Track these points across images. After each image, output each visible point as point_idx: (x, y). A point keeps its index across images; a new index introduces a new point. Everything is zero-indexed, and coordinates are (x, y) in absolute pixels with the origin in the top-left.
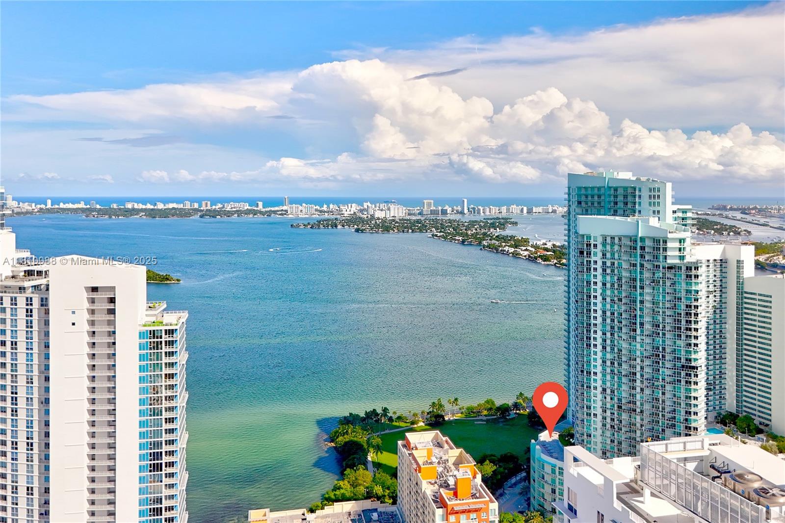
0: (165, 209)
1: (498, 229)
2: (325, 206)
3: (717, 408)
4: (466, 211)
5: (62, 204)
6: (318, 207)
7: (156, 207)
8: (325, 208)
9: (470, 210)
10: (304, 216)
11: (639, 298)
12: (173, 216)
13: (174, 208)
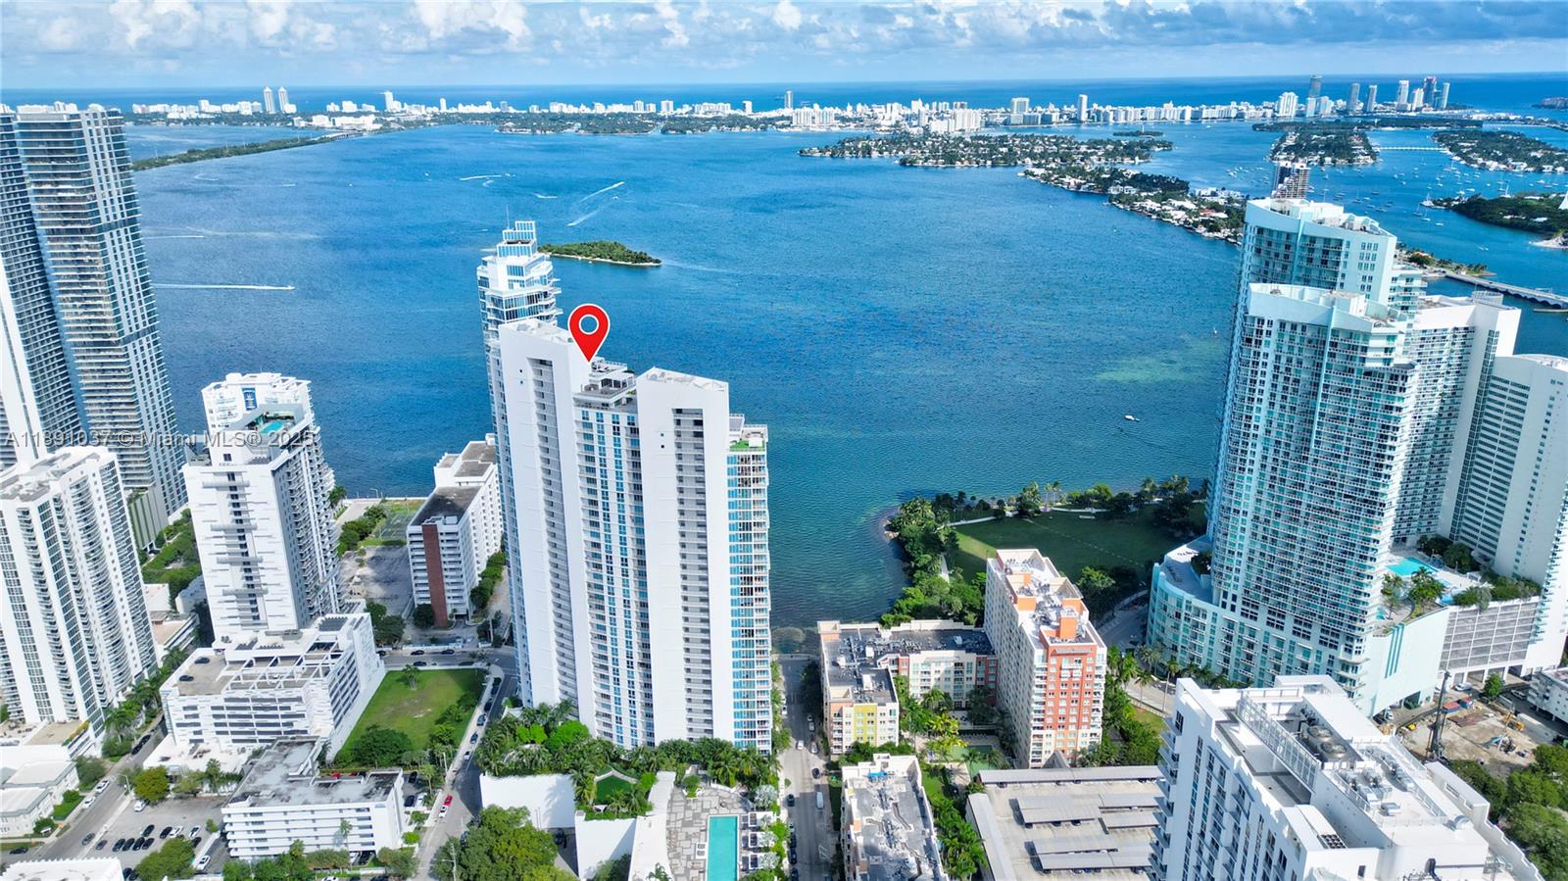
0: (609, 115)
1: (1137, 158)
2: (849, 108)
3: (1423, 530)
4: (1084, 117)
5: (460, 106)
6: (837, 111)
7: (594, 112)
8: (849, 112)
9: (1092, 114)
10: (818, 130)
11: (1318, 409)
12: (623, 130)
13: (620, 114)
